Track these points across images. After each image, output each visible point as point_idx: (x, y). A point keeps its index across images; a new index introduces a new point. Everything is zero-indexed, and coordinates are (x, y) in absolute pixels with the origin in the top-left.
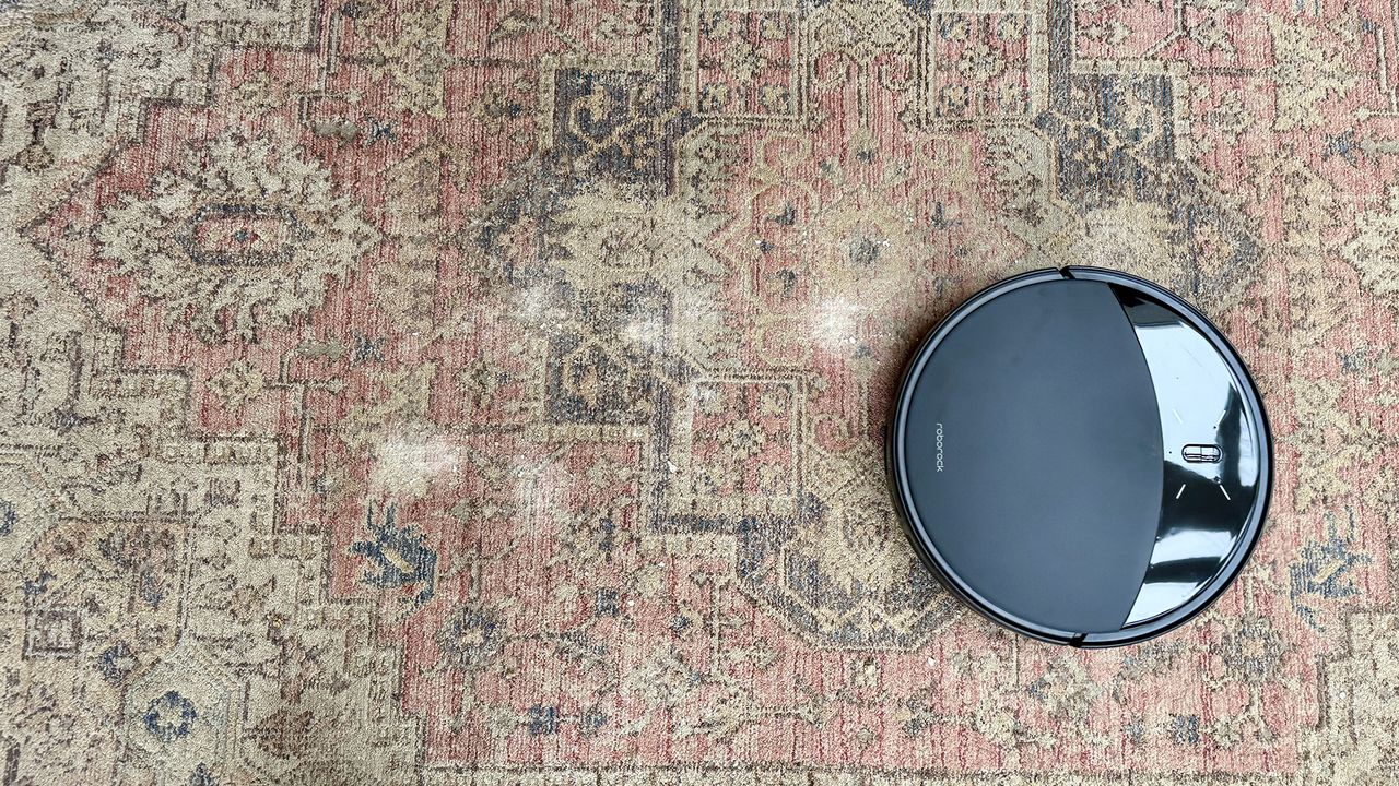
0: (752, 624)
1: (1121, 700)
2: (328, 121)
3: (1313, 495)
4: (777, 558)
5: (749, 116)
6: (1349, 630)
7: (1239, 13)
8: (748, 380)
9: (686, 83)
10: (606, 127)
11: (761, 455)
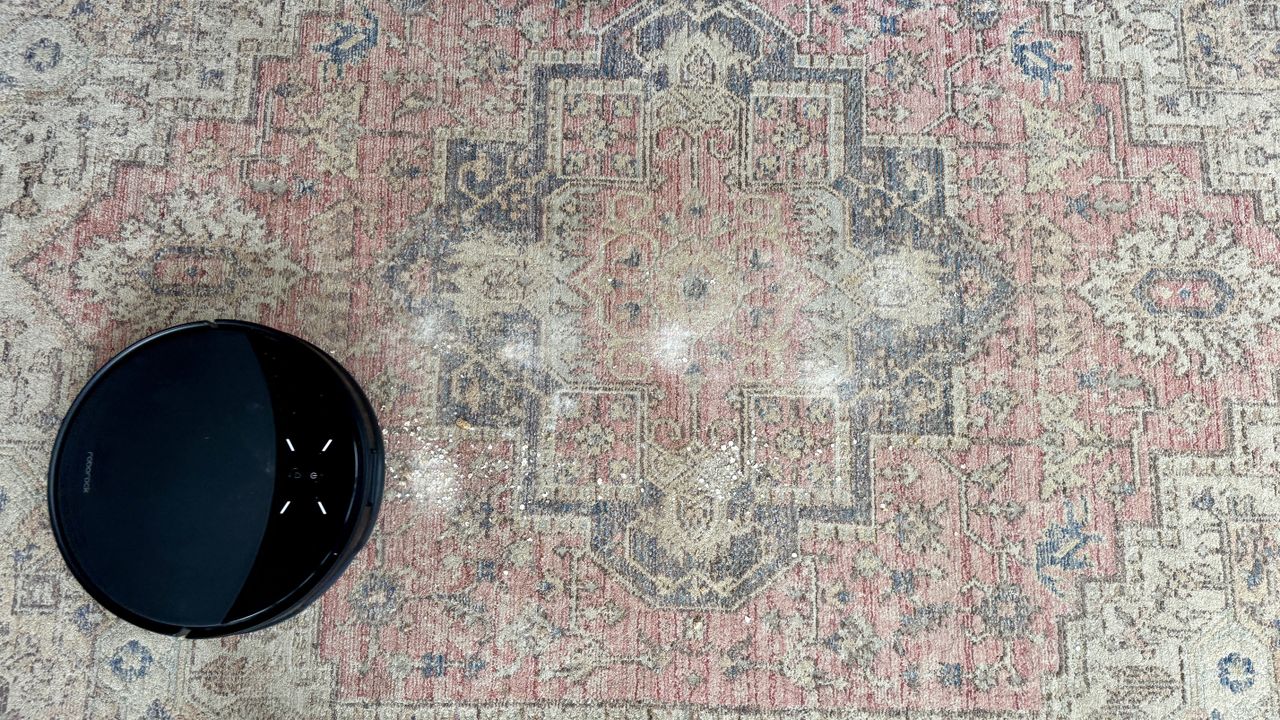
0: (603, 589)
1: (900, 651)
2: (263, 180)
3: (1055, 486)
4: (623, 535)
5: (603, 178)
6: (1084, 596)
7: (997, 99)
8: (600, 391)
9: (553, 151)
10: (488, 186)
11: (611, 453)
